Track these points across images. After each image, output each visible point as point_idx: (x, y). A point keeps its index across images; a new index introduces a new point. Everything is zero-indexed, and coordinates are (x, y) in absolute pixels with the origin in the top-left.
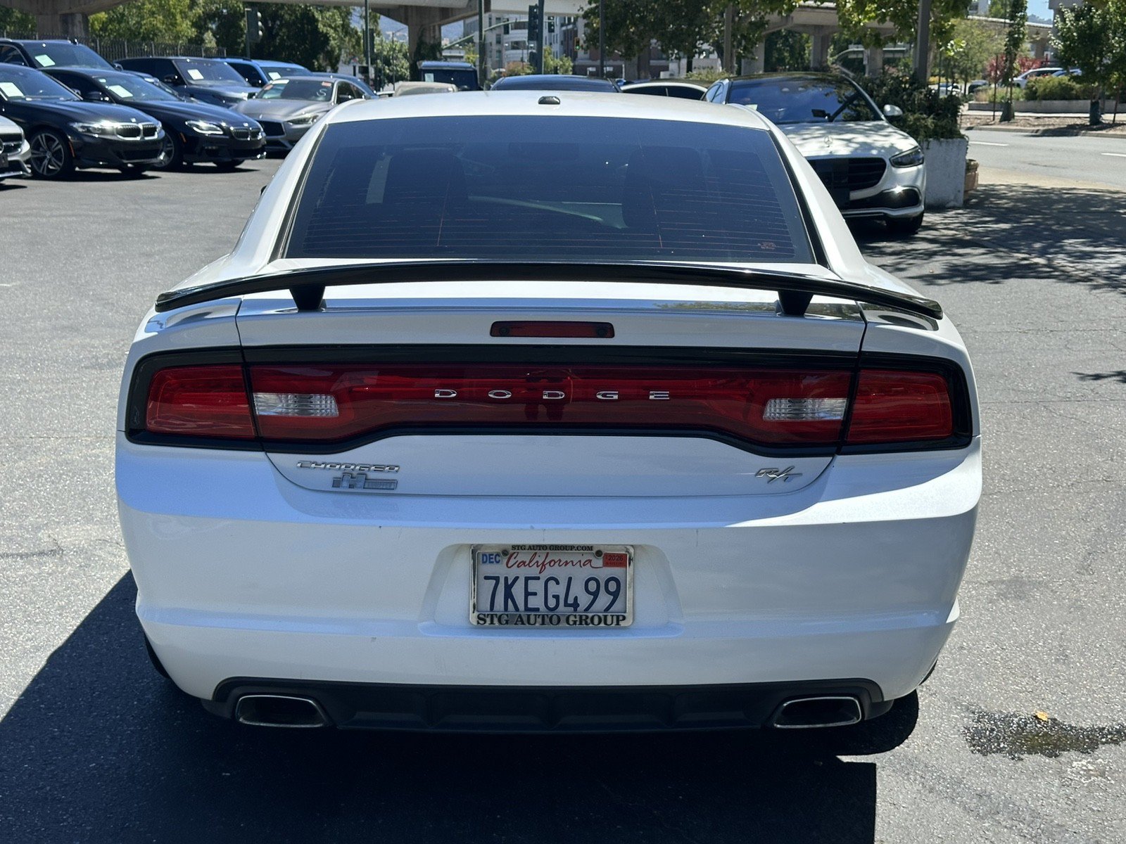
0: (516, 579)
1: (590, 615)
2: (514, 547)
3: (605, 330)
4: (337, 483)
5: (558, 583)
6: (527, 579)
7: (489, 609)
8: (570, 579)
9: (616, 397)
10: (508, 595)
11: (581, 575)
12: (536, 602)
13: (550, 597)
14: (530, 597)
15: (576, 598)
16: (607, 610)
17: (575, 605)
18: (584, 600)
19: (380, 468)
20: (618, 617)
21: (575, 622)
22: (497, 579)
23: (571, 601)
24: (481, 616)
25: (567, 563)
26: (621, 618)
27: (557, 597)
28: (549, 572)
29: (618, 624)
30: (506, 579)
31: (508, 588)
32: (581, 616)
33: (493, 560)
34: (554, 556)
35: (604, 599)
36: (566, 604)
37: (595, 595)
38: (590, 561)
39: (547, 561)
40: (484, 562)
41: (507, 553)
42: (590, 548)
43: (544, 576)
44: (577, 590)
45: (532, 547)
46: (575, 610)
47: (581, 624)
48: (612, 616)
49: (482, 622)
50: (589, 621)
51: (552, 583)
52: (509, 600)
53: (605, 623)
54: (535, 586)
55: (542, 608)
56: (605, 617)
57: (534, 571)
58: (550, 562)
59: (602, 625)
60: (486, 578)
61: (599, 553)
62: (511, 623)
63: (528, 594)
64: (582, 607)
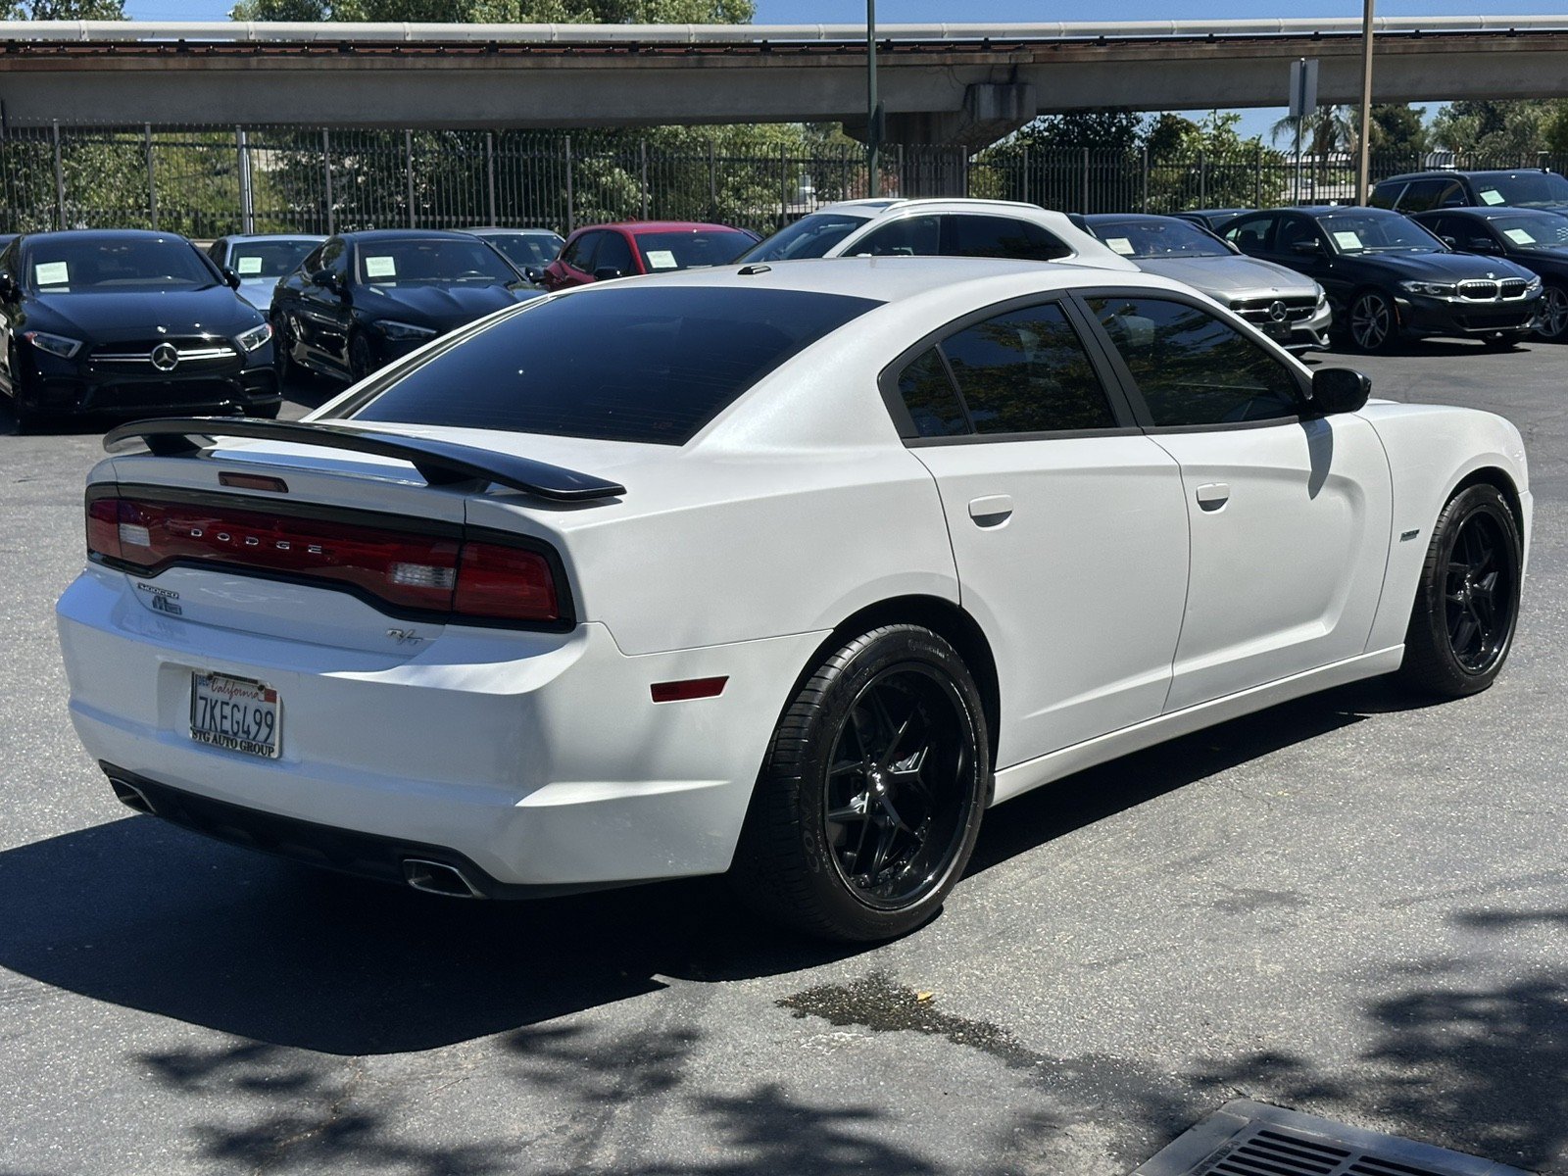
0: (217, 701)
1: (254, 743)
2: (216, 674)
3: (282, 485)
4: (153, 604)
5: (239, 711)
6: (223, 703)
7: (200, 726)
8: (245, 708)
9: (288, 548)
10: (212, 717)
11: (253, 705)
12: (227, 725)
13: (234, 722)
14: (223, 720)
15: (248, 726)
16: (265, 741)
17: (248, 733)
18: (254, 729)
20: (269, 748)
21: (245, 748)
22: (207, 700)
23: (245, 728)
24: (196, 733)
25: (244, 694)
26: (271, 750)
27: (238, 723)
28: (236, 699)
29: (269, 755)
30: (211, 701)
31: (212, 708)
32: (248, 743)
33: (204, 683)
34: (239, 686)
35: (263, 732)
36: (243, 731)
37: (259, 725)
38: (257, 694)
39: (234, 689)
40: (197, 683)
41: (212, 677)
42: (255, 682)
43: (232, 702)
44: (250, 719)
45: (225, 676)
46: (247, 738)
47: (248, 750)
48: (266, 747)
49: (195, 737)
50: (253, 749)
51: (235, 709)
52: (213, 721)
53: (262, 753)
54: (227, 710)
55: (230, 733)
56: (262, 747)
57: (225, 697)
58: (235, 691)
59: (260, 754)
60: (200, 698)
61: (261, 688)
62: (210, 741)
63: (223, 717)
64: (251, 737)
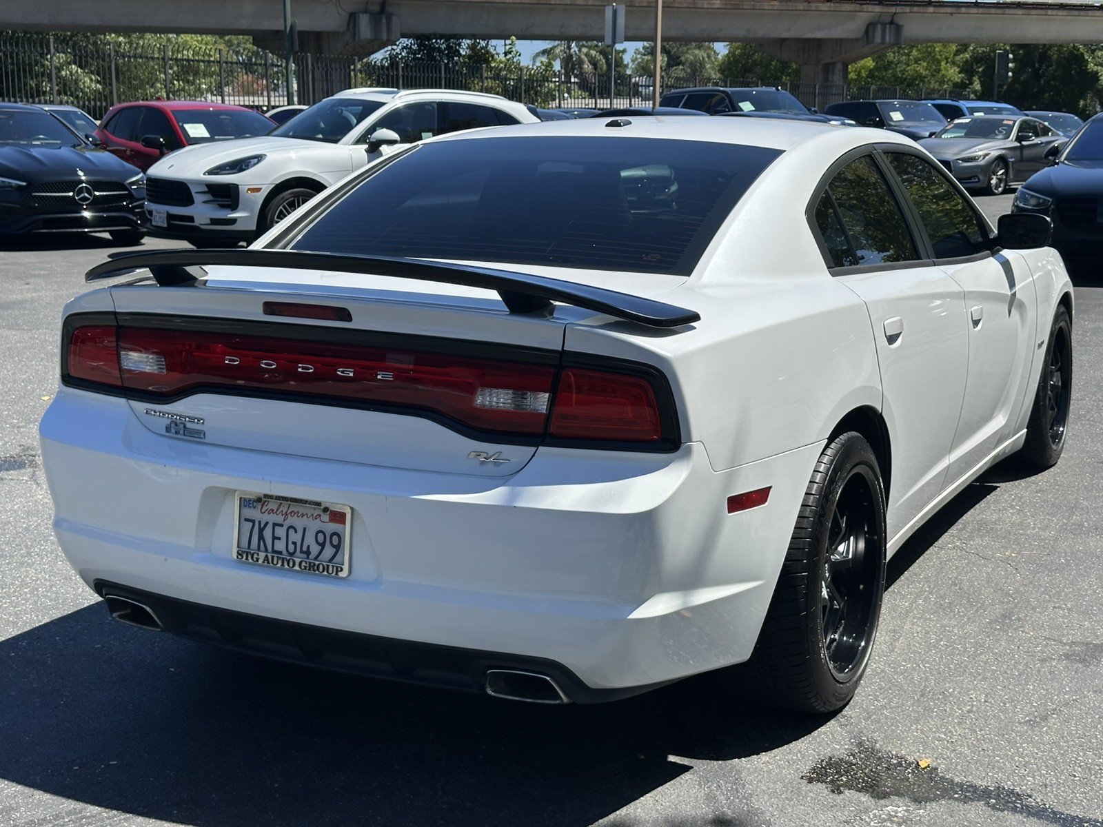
0: (267, 524)
1: (317, 563)
2: (265, 496)
3: (344, 315)
4: (167, 429)
5: (296, 532)
6: (275, 525)
7: (247, 547)
8: (305, 529)
9: (351, 375)
10: (261, 537)
11: (314, 526)
12: (280, 545)
13: (290, 543)
14: (276, 541)
15: (308, 547)
16: (330, 561)
17: (308, 553)
18: (315, 549)
20: (337, 567)
21: (305, 567)
22: (253, 521)
23: (305, 549)
24: (240, 552)
25: (303, 515)
26: (339, 569)
27: (294, 543)
28: (291, 521)
29: (337, 574)
30: (260, 522)
31: (261, 530)
32: (310, 563)
33: (251, 505)
34: (295, 508)
35: (329, 551)
36: (302, 552)
37: (323, 545)
38: (320, 515)
39: (289, 511)
40: (245, 506)
41: (261, 500)
42: (319, 504)
43: (287, 524)
44: (310, 540)
45: (278, 498)
46: (308, 558)
47: (309, 570)
48: (333, 566)
49: (240, 557)
50: (316, 568)
51: (291, 531)
52: (261, 541)
53: (328, 572)
54: (281, 532)
55: (284, 552)
56: (328, 566)
57: (279, 519)
58: (291, 513)
59: (325, 573)
60: (247, 520)
61: (326, 510)
62: (260, 561)
63: (275, 538)
64: (312, 556)
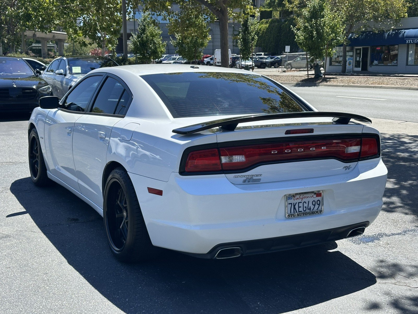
0: (296, 203)
1: (314, 211)
2: (295, 194)
3: (311, 131)
4: (245, 181)
5: (306, 203)
6: (299, 203)
7: (290, 213)
8: (309, 201)
9: (315, 149)
10: (295, 208)
11: (311, 200)
12: (301, 209)
13: (304, 207)
14: (300, 208)
15: (310, 207)
16: (317, 209)
17: (310, 209)
18: (312, 207)
19: (257, 175)
20: (320, 211)
21: (311, 214)
22: (291, 204)
23: (309, 208)
24: (289, 215)
25: (308, 197)
26: (321, 211)
27: (306, 207)
28: (304, 200)
29: (320, 213)
30: (294, 203)
31: (294, 206)
32: (312, 212)
33: (290, 199)
34: (305, 196)
35: (317, 206)
36: (308, 209)
37: (315, 205)
38: (313, 196)
39: (303, 197)
40: (288, 199)
41: (294, 196)
42: (313, 192)
43: (303, 201)
44: (311, 205)
45: (299, 194)
46: (310, 210)
47: (312, 214)
48: (319, 211)
49: (289, 217)
50: (314, 213)
51: (304, 203)
52: (295, 210)
53: (318, 213)
54: (301, 205)
55: (303, 211)
56: (318, 211)
57: (300, 201)
58: (304, 197)
59: (317, 213)
60: (289, 204)
61: (315, 193)
62: (296, 216)
63: (299, 207)
64: (312, 209)
